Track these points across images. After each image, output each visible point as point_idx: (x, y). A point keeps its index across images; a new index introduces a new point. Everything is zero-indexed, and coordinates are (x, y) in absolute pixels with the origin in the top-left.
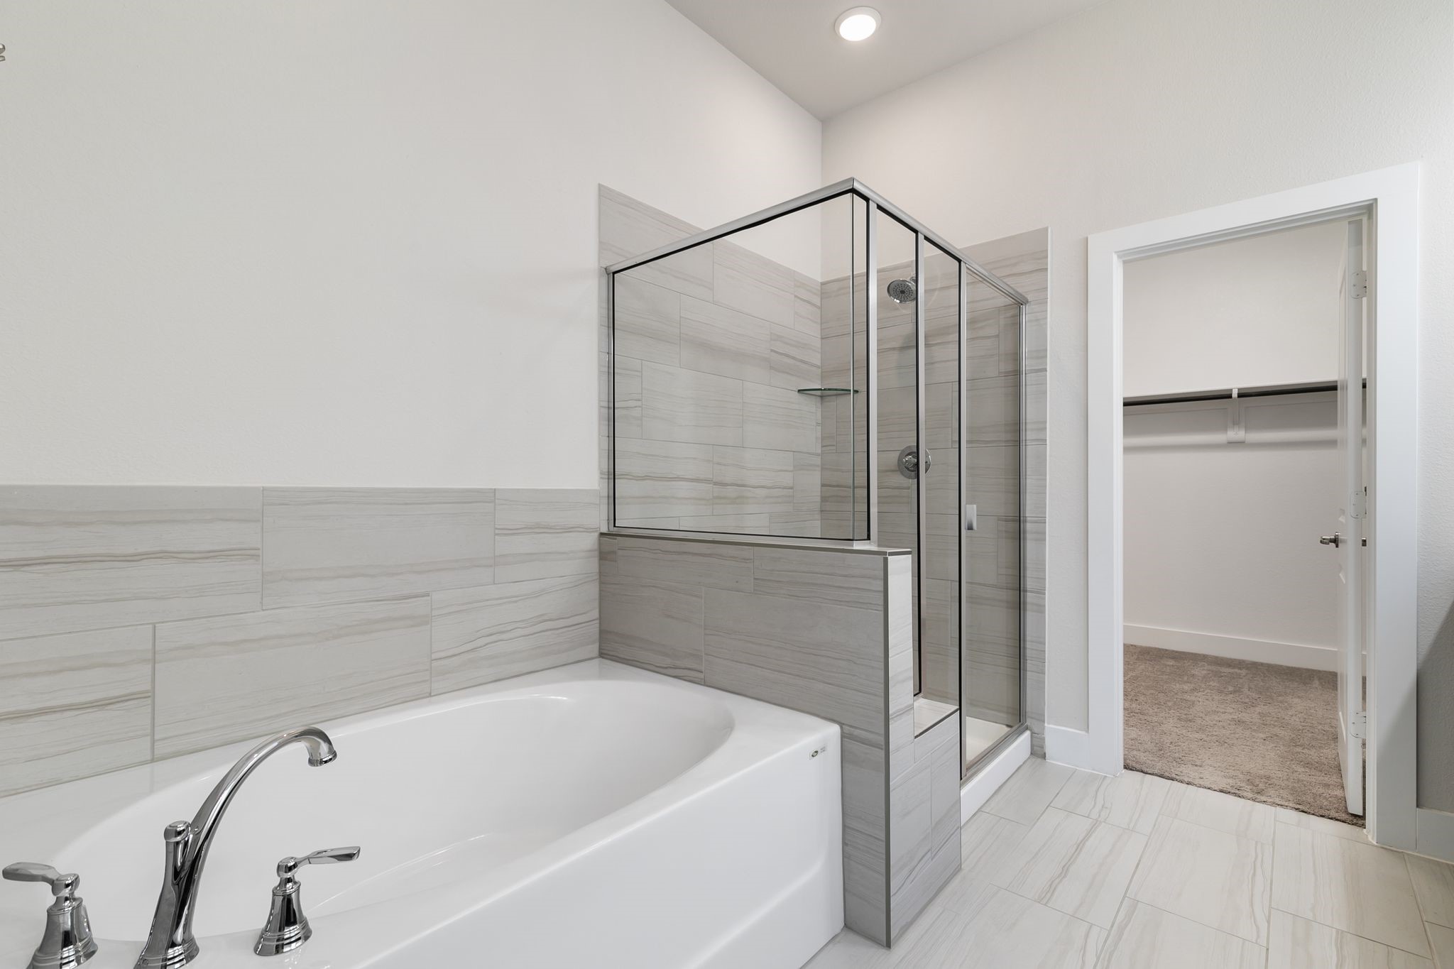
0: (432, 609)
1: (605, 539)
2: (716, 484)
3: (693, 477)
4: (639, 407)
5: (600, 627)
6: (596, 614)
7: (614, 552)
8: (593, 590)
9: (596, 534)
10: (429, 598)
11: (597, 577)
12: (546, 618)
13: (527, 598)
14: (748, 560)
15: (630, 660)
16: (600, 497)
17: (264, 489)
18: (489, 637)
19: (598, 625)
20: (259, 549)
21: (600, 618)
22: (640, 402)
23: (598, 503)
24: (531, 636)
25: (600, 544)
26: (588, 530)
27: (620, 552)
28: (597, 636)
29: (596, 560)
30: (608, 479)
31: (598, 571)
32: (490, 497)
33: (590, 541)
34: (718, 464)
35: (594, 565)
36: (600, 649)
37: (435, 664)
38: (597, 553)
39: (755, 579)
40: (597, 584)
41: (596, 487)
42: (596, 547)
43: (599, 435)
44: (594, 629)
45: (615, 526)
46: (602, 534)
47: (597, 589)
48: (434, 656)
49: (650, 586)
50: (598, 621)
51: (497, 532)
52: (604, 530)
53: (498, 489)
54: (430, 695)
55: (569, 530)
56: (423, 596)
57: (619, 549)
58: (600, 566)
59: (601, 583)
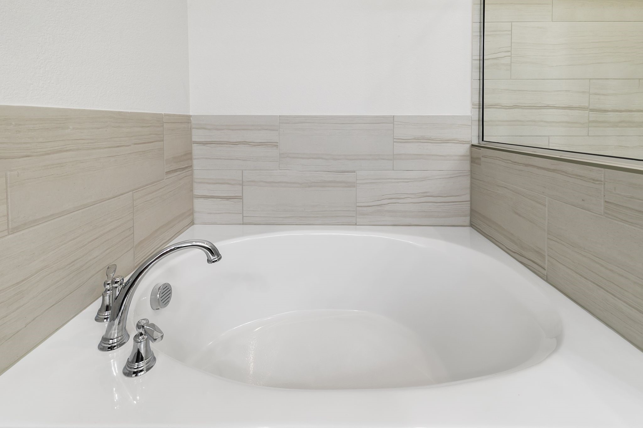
0: (357, 180)
1: (474, 149)
2: (592, 110)
3: (564, 106)
4: (510, 56)
5: (471, 206)
6: (468, 197)
7: (479, 159)
8: (466, 182)
9: (468, 146)
10: (355, 173)
11: (469, 173)
12: (428, 194)
13: (414, 181)
14: (597, 181)
15: (489, 236)
16: (472, 121)
17: (280, 116)
18: (389, 200)
19: (469, 205)
20: (278, 143)
21: (471, 201)
22: (510, 53)
23: (471, 125)
24: (417, 204)
25: (471, 152)
26: (463, 142)
27: (483, 159)
28: (469, 212)
29: (469, 162)
30: (479, 108)
31: (470, 170)
32: (392, 120)
33: (464, 149)
34: (596, 94)
35: (466, 166)
36: (471, 221)
37: (358, 208)
38: (469, 158)
39: (606, 202)
40: (469, 178)
41: (469, 114)
42: (468, 153)
43: (472, 79)
44: (466, 207)
45: (483, 140)
46: (473, 146)
47: (469, 182)
48: (358, 204)
49: (502, 187)
50: (469, 203)
51: (395, 140)
52: (475, 142)
53: (396, 116)
54: (356, 225)
55: (447, 141)
56: (352, 172)
57: (482, 157)
58: (471, 166)
59: (472, 178)
